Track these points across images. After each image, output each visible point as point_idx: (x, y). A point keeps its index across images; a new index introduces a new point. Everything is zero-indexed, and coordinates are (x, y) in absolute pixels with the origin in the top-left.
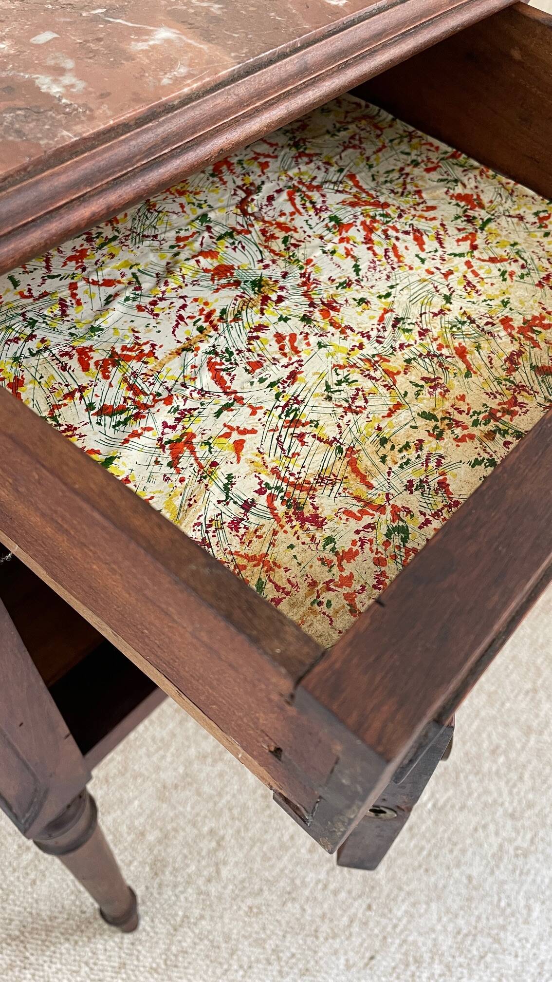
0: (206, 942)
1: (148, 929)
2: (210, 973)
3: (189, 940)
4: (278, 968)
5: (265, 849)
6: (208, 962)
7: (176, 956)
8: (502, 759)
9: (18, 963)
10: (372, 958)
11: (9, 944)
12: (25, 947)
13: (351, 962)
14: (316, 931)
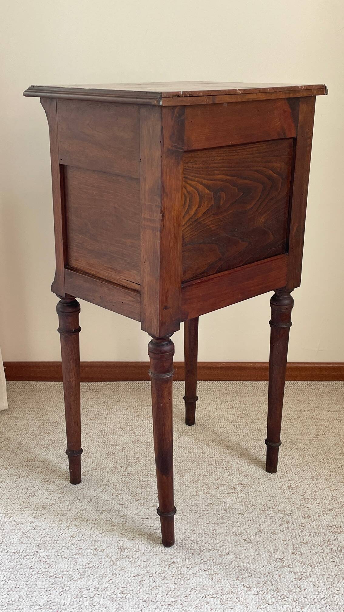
0: (101, 477)
1: (89, 463)
2: (92, 484)
3: (97, 473)
4: (114, 497)
5: (149, 472)
6: (95, 481)
7: (88, 474)
8: (281, 515)
9: (46, 446)
10: (147, 518)
11: (49, 441)
12: (51, 444)
13: (139, 514)
14: (138, 500)
